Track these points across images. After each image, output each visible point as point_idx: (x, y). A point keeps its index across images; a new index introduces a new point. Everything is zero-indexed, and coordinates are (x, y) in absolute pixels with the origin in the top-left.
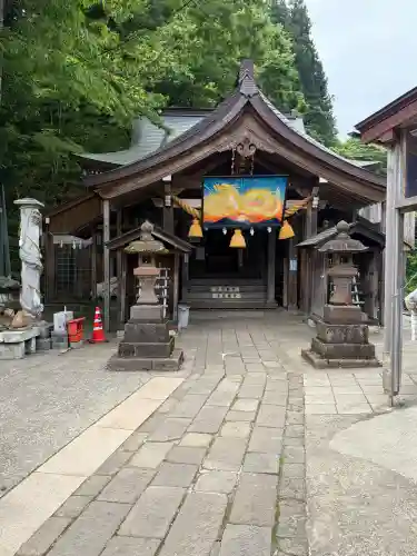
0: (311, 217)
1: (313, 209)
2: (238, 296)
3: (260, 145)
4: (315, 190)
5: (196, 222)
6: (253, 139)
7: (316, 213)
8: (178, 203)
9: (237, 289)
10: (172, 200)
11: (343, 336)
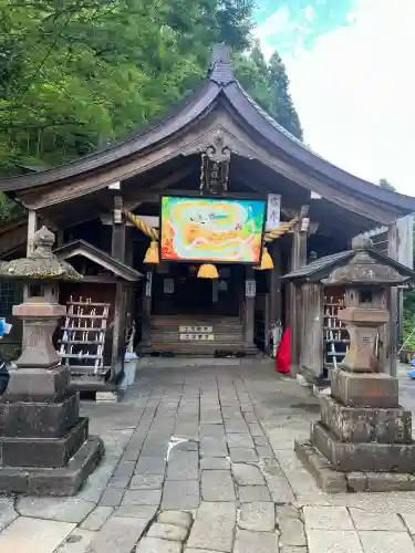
0: (299, 243)
1: (302, 232)
2: (211, 337)
3: (237, 150)
4: (304, 209)
5: (153, 244)
6: (227, 141)
7: (305, 238)
8: (131, 221)
9: (210, 329)
10: (123, 215)
11: (369, 429)
